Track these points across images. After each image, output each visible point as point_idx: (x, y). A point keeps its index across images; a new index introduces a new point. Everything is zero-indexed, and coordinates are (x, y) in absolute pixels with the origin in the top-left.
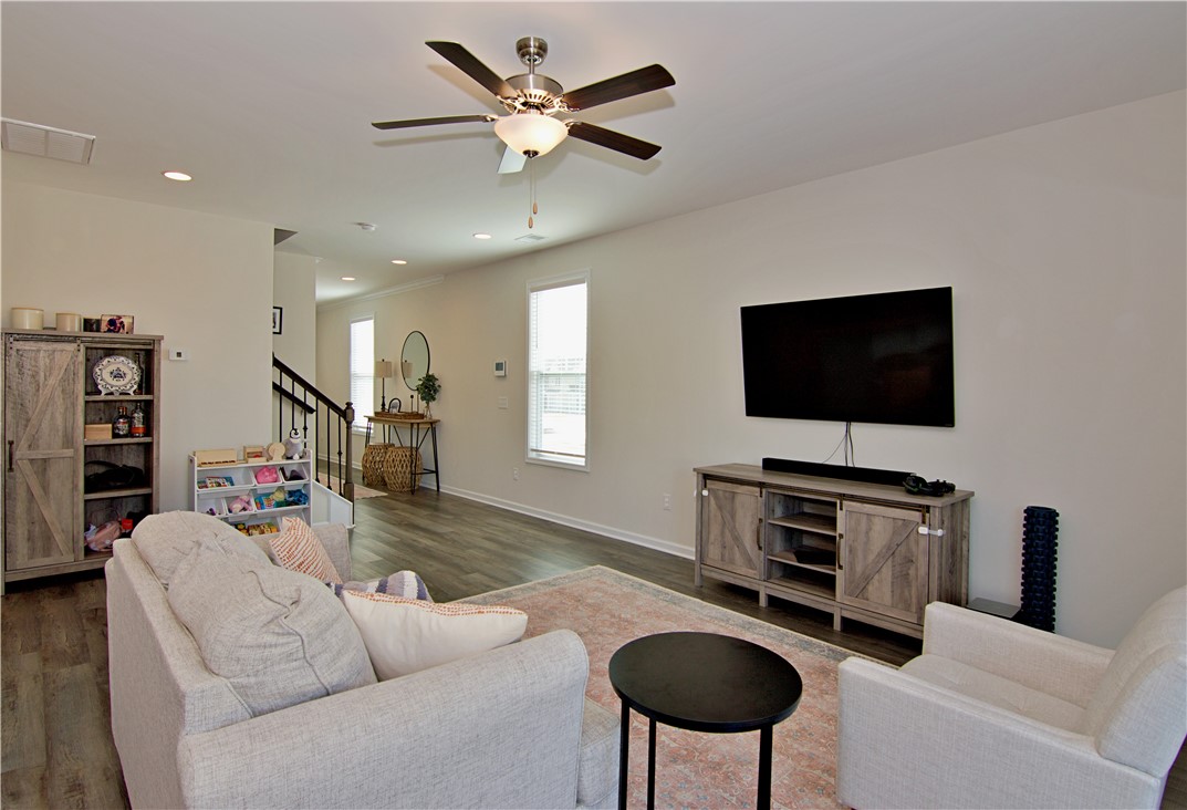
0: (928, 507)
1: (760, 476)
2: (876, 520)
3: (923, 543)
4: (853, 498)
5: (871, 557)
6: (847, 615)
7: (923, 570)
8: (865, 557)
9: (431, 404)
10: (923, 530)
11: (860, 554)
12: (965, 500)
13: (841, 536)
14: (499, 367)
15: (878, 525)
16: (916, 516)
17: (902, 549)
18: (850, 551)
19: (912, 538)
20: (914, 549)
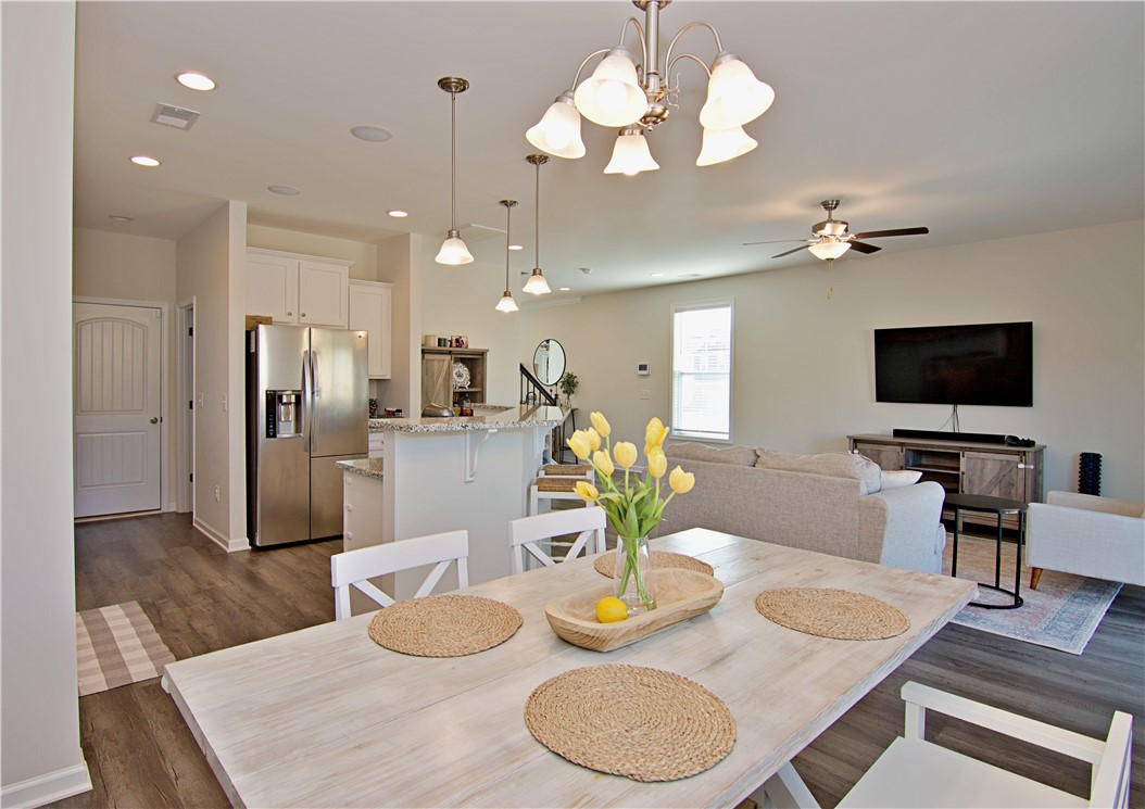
0: (1024, 452)
1: (892, 439)
2: (988, 462)
3: (1021, 474)
4: (971, 449)
5: (984, 485)
6: (967, 520)
7: (1021, 490)
8: (980, 484)
9: (572, 395)
10: (1021, 466)
11: (977, 483)
12: (1040, 451)
13: (963, 473)
14: (643, 367)
15: (989, 465)
16: (1017, 458)
17: (1007, 478)
18: (970, 482)
19: (1014, 470)
20: (1015, 478)
